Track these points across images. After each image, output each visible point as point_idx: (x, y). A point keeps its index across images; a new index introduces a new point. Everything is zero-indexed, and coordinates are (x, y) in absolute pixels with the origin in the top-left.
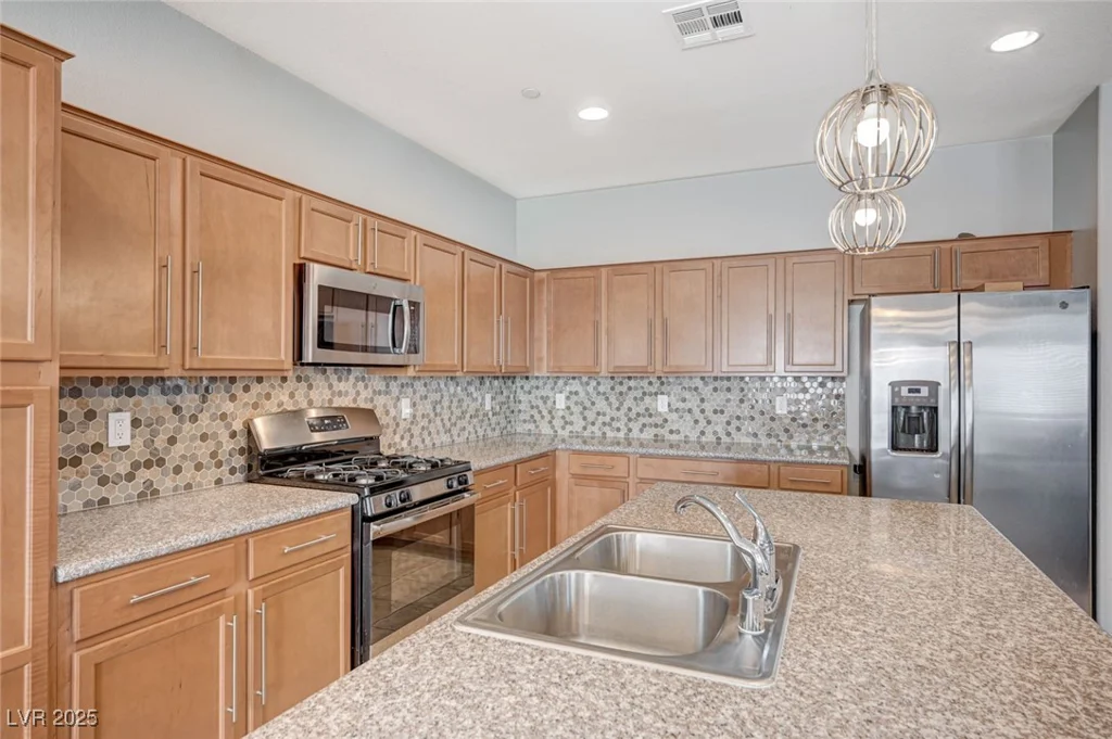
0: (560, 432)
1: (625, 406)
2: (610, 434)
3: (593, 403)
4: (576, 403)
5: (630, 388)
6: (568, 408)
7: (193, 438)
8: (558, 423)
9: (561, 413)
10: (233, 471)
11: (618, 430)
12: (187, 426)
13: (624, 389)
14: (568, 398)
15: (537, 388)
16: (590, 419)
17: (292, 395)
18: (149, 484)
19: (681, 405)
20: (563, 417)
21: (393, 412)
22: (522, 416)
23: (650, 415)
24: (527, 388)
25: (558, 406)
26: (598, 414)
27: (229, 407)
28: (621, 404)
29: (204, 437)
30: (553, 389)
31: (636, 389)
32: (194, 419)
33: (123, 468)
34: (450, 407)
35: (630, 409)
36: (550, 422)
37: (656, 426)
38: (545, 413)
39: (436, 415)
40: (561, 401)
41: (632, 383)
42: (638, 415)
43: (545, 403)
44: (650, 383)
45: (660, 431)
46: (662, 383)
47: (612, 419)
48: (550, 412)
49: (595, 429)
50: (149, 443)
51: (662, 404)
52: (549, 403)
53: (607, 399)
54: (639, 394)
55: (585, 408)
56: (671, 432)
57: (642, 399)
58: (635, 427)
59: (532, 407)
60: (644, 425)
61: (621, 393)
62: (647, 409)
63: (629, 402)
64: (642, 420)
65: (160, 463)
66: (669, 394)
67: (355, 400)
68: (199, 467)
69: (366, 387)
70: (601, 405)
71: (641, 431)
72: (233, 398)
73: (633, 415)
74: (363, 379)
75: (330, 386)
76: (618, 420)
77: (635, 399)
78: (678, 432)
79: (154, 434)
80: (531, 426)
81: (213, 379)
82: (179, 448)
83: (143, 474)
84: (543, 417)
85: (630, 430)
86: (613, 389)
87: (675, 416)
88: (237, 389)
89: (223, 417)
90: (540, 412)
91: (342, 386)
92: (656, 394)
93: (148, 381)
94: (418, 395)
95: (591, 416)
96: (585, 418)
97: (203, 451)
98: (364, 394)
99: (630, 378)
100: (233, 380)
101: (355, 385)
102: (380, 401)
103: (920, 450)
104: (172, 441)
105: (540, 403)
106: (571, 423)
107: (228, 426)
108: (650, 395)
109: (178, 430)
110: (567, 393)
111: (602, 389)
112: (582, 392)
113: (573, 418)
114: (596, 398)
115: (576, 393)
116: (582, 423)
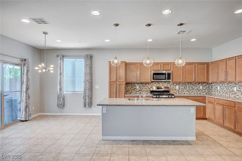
0: (219, 94)
1: (229, 90)
3: (224, 89)
4: (221, 88)
5: (230, 85)
6: (220, 89)
7: (144, 89)
8: (218, 92)
10: (149, 92)
11: (228, 94)
12: (144, 87)
13: (229, 86)
14: (220, 87)
15: (215, 85)
16: (223, 92)
17: (157, 85)
18: (140, 92)
19: (239, 89)
20: (219, 91)
21: (174, 88)
23: (233, 92)
25: (218, 89)
26: (225, 91)
27: (148, 86)
28: (228, 89)
29: (146, 89)
30: (218, 85)
31: (231, 85)
32: (145, 87)
33: (138, 91)
34: (189, 88)
35: (230, 90)
36: (217, 92)
37: (234, 94)
39: (185, 89)
41: (230, 84)
42: (231, 91)
44: (233, 84)
45: (235, 95)
46: (235, 84)
47: (227, 92)
48: (217, 90)
49: (224, 94)
50: (140, 89)
51: (235, 89)
53: (226, 88)
55: (223, 89)
56: (237, 95)
57: (232, 88)
58: (231, 94)
59: (215, 89)
60: (232, 94)
61: (228, 87)
62: (233, 90)
63: (230, 89)
64: (232, 93)
65: (141, 91)
66: (236, 87)
67: (167, 86)
68: (145, 91)
69: (169, 84)
70: (225, 89)
71: (232, 95)
72: (149, 85)
73: (230, 92)
74: (168, 83)
75: (163, 84)
76: (228, 92)
77: (231, 88)
78: (238, 96)
79: (141, 88)
80: (214, 93)
81: (147, 83)
82: (143, 89)
83: (140, 91)
84: (216, 91)
85: (230, 95)
86: (227, 85)
87: (238, 92)
88: (149, 84)
89: (148, 87)
90: (216, 90)
91: (165, 84)
92: (234, 87)
93: (140, 83)
94: (180, 85)
95: (223, 91)
97: (146, 90)
98: (169, 85)
99: (230, 83)
100: (149, 83)
101: (167, 84)
102: (172, 86)
104: (142, 89)
105: (216, 88)
106: (220, 92)
107: (148, 88)
109: (143, 88)
110: (220, 86)
111: (225, 85)
112: (222, 86)
113: (221, 91)
114: (224, 87)
115: (221, 86)
116: (222, 93)
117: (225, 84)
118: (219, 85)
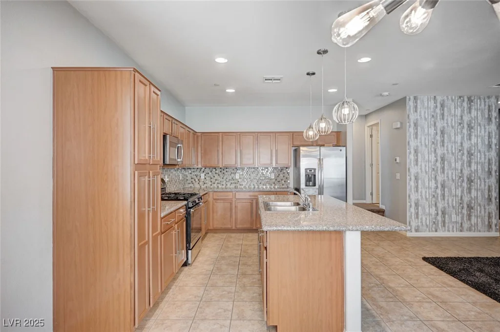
0: (202, 187)
1: (225, 178)
2: (220, 186)
3: (214, 177)
4: (208, 177)
5: (227, 172)
6: (205, 178)
8: (201, 183)
9: (203, 180)
11: (223, 185)
14: (205, 175)
15: (194, 172)
19: (243, 176)
20: (203, 182)
22: (188, 182)
23: (233, 180)
24: (190, 172)
25: (201, 178)
26: (216, 180)
28: (224, 176)
30: (200, 172)
31: (229, 171)
35: (227, 178)
36: (199, 183)
37: (235, 183)
38: (197, 180)
40: (203, 176)
41: (227, 170)
42: (229, 180)
43: (197, 177)
44: (233, 170)
45: (237, 185)
46: (237, 170)
47: (221, 181)
48: (199, 180)
49: (215, 185)
51: (237, 176)
52: (198, 177)
53: (219, 175)
54: (229, 173)
55: (211, 178)
56: (240, 185)
57: (231, 175)
58: (229, 184)
59: (192, 178)
60: (231, 183)
61: (224, 173)
62: (232, 178)
63: (226, 176)
64: (231, 182)
66: (239, 173)
70: (217, 177)
73: (227, 180)
76: (223, 182)
77: (228, 175)
78: (242, 185)
80: (192, 185)
84: (196, 182)
85: (227, 185)
86: (221, 172)
87: (241, 180)
90: (195, 180)
92: (235, 173)
95: (213, 181)
96: (211, 182)
99: (227, 168)
103: (312, 186)
105: (195, 177)
108: (233, 173)
110: (205, 173)
111: (217, 172)
112: (210, 173)
113: (207, 182)
114: (215, 175)
115: (208, 173)
116: (210, 183)
117: (216, 170)
118: (203, 172)
